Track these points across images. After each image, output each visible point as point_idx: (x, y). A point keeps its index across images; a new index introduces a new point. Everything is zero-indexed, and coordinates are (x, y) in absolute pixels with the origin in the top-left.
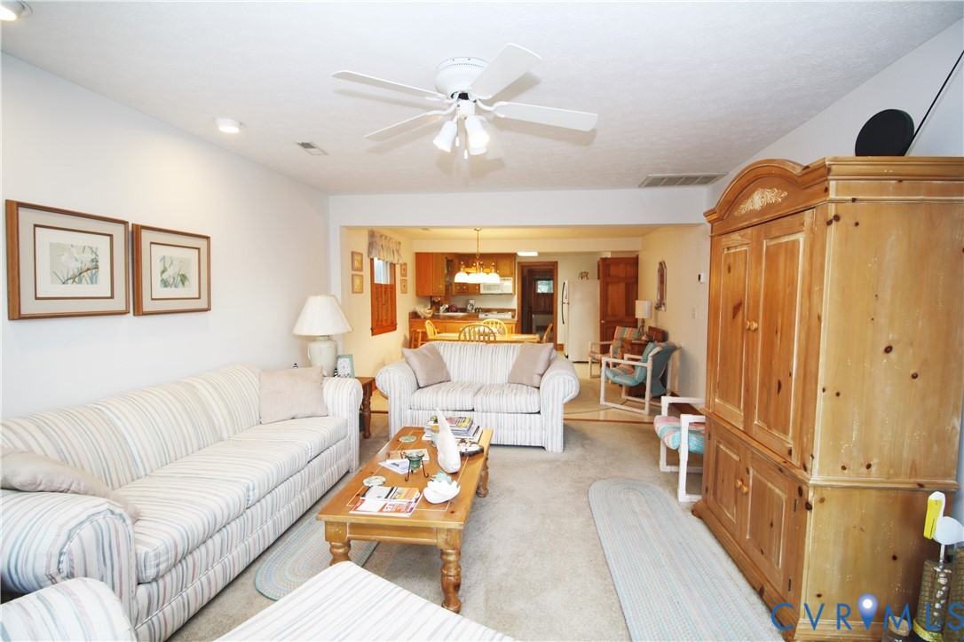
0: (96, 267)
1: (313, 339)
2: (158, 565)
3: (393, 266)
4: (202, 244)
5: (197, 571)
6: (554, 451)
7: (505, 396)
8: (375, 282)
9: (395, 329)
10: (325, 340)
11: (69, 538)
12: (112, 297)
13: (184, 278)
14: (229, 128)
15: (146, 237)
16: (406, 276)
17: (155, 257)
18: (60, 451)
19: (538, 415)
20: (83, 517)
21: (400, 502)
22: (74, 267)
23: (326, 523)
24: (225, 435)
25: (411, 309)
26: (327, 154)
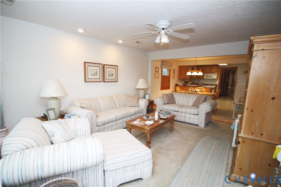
0: (97, 73)
1: (140, 89)
2: (100, 124)
3: (170, 70)
4: (116, 67)
5: (107, 128)
6: (201, 127)
7: (187, 109)
8: (163, 75)
9: (169, 89)
10: (142, 90)
11: (87, 115)
12: (100, 79)
13: (112, 75)
14: (120, 42)
15: (106, 66)
16: (175, 73)
17: (107, 70)
18: (90, 104)
19: (197, 116)
20: (89, 112)
21: (141, 123)
22: (94, 73)
23: (127, 124)
24: (118, 108)
25: (176, 83)
26: (143, 43)
